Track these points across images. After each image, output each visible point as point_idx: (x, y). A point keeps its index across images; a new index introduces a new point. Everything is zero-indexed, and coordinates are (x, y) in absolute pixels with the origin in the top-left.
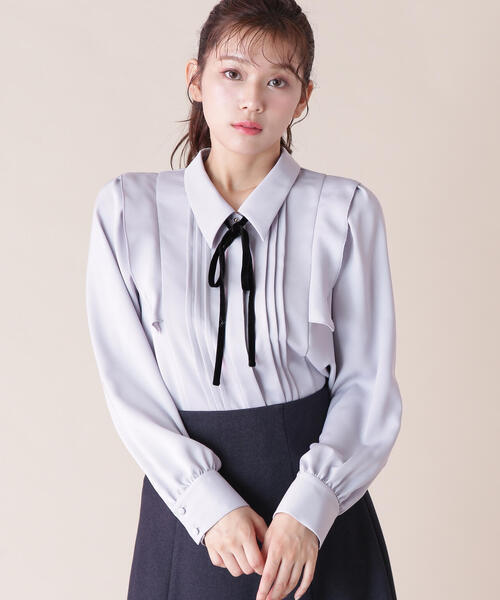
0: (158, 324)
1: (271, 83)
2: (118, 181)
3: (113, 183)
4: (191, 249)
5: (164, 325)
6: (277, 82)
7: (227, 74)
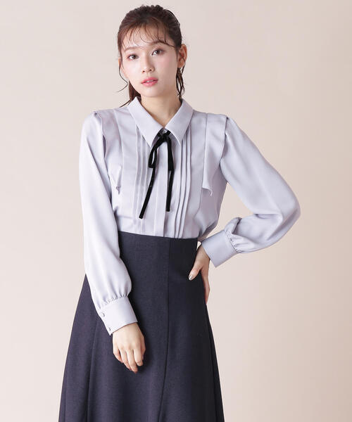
0: (118, 188)
1: (155, 53)
2: (96, 114)
3: (93, 115)
4: (139, 148)
5: (121, 189)
6: (158, 52)
7: (131, 58)
